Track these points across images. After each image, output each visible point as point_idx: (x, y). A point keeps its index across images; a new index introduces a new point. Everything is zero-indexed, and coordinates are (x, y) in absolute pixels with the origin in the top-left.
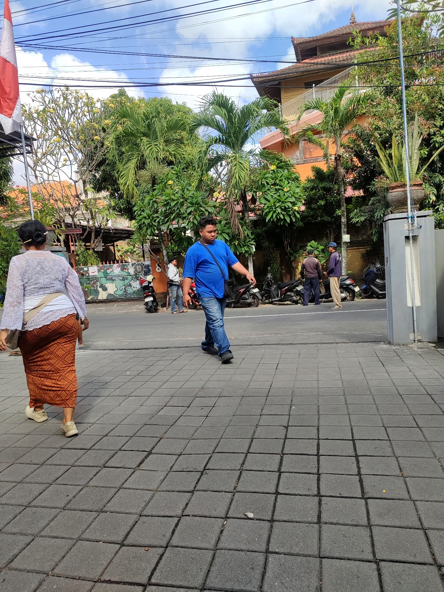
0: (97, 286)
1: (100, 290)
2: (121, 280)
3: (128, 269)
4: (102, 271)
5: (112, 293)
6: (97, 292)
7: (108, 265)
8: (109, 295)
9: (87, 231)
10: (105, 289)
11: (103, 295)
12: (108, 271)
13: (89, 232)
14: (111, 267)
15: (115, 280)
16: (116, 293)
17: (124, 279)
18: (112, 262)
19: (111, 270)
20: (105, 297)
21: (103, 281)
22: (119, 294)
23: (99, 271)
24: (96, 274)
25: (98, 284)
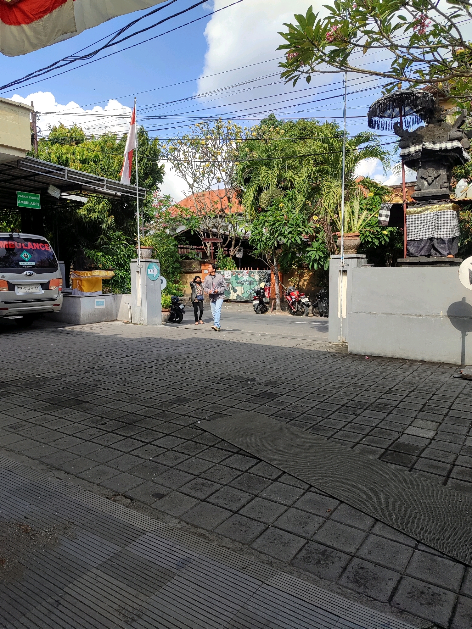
0: (229, 288)
1: (231, 291)
2: (248, 284)
3: (254, 276)
4: (235, 275)
5: (241, 295)
6: (229, 293)
7: (240, 271)
8: (238, 296)
9: (228, 241)
10: (235, 291)
11: (233, 296)
12: (239, 276)
13: (229, 241)
14: (241, 273)
15: (243, 284)
16: (243, 295)
17: (250, 284)
18: (242, 269)
19: (241, 275)
20: (234, 298)
21: (235, 284)
22: (246, 296)
23: (232, 275)
24: (230, 277)
25: (231, 286)
